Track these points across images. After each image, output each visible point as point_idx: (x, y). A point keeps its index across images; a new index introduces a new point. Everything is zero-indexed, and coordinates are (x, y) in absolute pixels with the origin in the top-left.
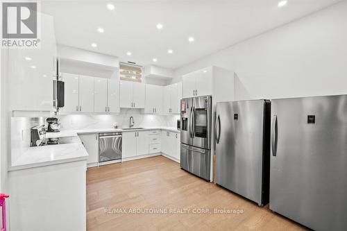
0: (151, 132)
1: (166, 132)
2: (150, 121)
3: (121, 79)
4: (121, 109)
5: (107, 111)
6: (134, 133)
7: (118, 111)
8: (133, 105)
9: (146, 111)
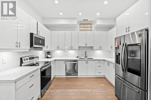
0: (97, 62)
1: (107, 63)
2: (98, 54)
3: (80, 30)
4: (79, 47)
5: (71, 48)
6: (85, 61)
7: (77, 48)
8: (86, 44)
9: (94, 48)
